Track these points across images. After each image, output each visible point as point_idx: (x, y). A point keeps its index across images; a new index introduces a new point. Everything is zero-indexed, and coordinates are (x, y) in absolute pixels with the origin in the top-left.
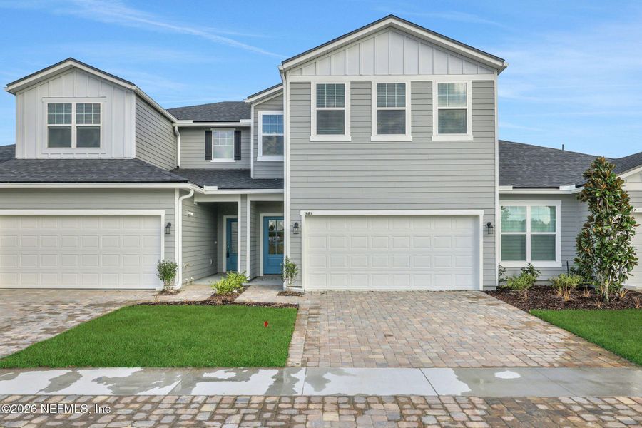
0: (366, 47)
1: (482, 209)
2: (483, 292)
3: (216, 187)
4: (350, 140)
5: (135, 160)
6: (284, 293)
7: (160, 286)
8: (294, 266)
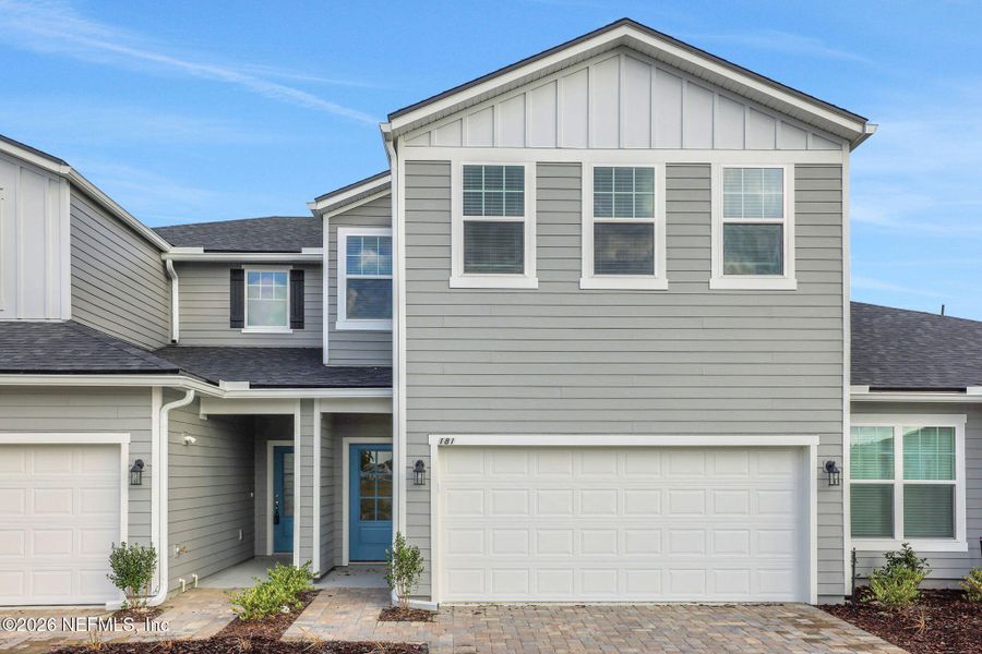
0: (571, 90)
1: (815, 434)
2: (819, 607)
3: (248, 383)
4: (537, 286)
5: (71, 326)
6: (391, 614)
7: (117, 599)
8: (415, 555)
